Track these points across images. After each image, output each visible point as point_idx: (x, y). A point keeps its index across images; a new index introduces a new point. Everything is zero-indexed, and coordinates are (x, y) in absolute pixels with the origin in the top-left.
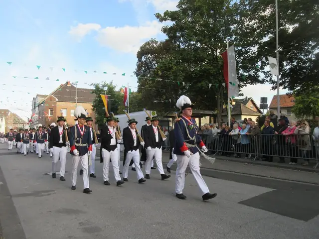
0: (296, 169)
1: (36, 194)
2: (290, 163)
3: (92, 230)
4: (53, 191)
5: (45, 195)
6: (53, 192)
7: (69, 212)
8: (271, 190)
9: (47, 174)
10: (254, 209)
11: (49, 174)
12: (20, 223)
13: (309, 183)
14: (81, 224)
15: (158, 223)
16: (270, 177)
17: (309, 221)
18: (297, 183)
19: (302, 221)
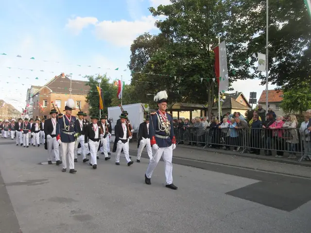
0: (281, 161)
1: (29, 183)
2: (277, 156)
3: (83, 218)
5: (37, 184)
6: (46, 181)
8: (257, 181)
9: (40, 164)
10: (240, 199)
11: (42, 163)
12: (13, 211)
13: (293, 175)
14: (73, 212)
15: (148, 212)
16: (257, 169)
17: (292, 211)
18: (282, 176)
19: (285, 212)
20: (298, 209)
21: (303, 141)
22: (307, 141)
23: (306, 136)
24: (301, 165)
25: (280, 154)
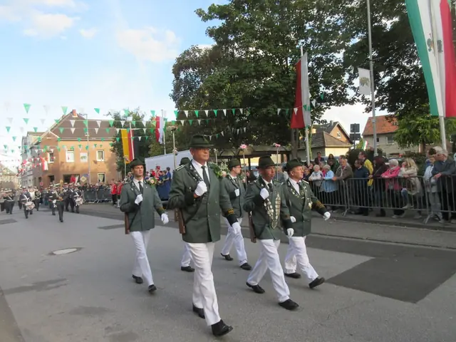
0: (401, 224)
1: (40, 286)
3: (124, 337)
4: (65, 279)
5: (52, 288)
6: (64, 282)
8: (367, 259)
9: (52, 254)
10: (346, 289)
11: (55, 253)
12: (20, 335)
13: (417, 244)
14: (108, 329)
16: (367, 239)
17: (419, 303)
18: (402, 247)
19: (408, 305)
20: (427, 299)
21: (428, 193)
22: (434, 193)
23: (433, 185)
24: (428, 227)
25: (399, 213)
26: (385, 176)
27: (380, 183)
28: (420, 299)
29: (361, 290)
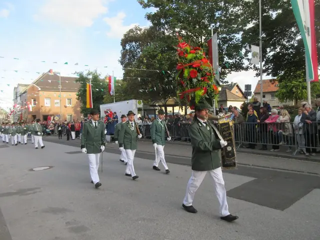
0: (277, 156)
1: (21, 192)
2: (272, 150)
3: (78, 229)
4: (39, 188)
5: (30, 194)
6: (38, 190)
7: (54, 211)
8: (253, 179)
9: (32, 170)
11: (34, 169)
12: (6, 226)
13: (288, 170)
14: (68, 223)
15: (144, 219)
16: (252, 165)
17: (285, 210)
18: (276, 171)
19: (278, 211)
20: (291, 208)
21: (296, 135)
24: (296, 158)
25: (275, 148)
26: (267, 121)
27: (264, 126)
28: (286, 208)
29: (246, 200)
